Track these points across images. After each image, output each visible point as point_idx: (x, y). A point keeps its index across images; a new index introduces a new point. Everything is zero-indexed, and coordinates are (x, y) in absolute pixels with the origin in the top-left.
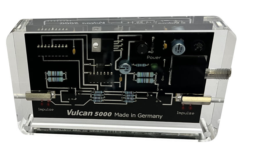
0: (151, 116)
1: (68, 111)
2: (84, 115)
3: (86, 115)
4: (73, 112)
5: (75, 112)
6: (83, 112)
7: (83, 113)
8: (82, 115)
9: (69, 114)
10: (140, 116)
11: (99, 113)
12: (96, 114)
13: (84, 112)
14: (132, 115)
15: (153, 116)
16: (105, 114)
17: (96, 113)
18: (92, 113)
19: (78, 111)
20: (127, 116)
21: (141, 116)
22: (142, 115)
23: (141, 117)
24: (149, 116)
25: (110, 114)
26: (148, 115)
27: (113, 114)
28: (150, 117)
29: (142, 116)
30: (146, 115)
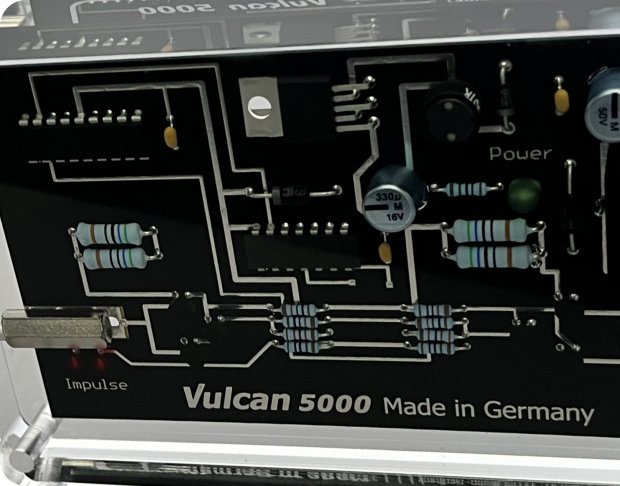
0: (543, 412)
1: (187, 390)
2: (253, 405)
3: (264, 407)
4: (207, 395)
5: (218, 395)
6: (248, 396)
7: (252, 399)
8: (246, 407)
9: (192, 403)
10: (496, 414)
11: (315, 401)
12: (306, 405)
13: (255, 395)
14: (457, 406)
15: (551, 412)
16: (344, 403)
17: (304, 399)
18: (286, 398)
19: (229, 390)
20: (438, 411)
21: (499, 411)
22: (501, 407)
23: (499, 416)
24: (534, 412)
25: (363, 402)
26: (530, 409)
27: (377, 404)
28: (539, 418)
29: (505, 411)
30: (520, 408)
